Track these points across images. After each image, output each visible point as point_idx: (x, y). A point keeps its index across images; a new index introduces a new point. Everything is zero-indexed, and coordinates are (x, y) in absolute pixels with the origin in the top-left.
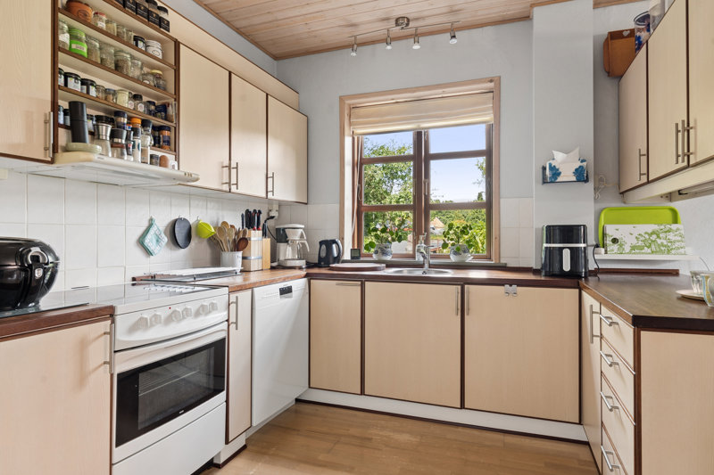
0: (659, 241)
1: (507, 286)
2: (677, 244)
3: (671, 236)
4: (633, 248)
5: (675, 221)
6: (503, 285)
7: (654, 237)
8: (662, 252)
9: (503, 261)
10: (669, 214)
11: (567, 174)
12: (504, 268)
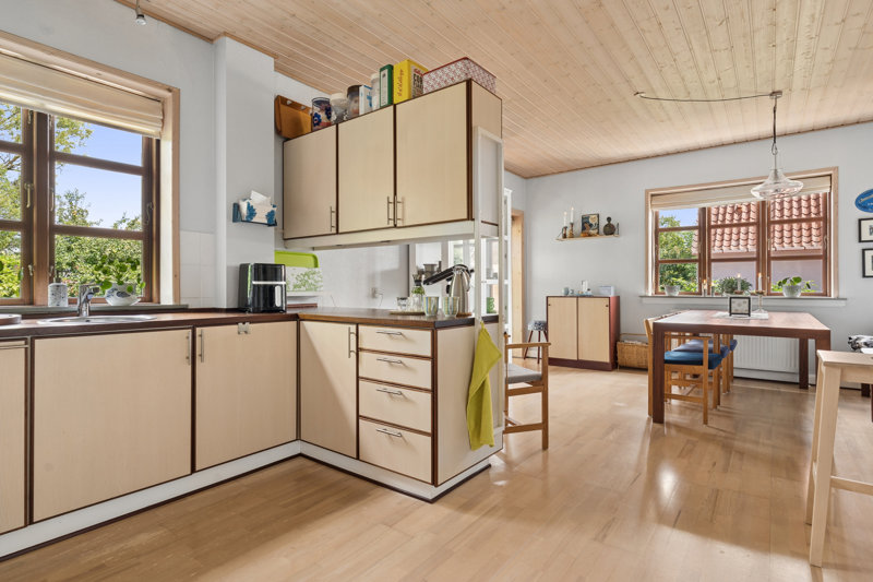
0: (310, 281)
1: (241, 324)
2: (320, 284)
3: (315, 277)
4: (295, 287)
5: (316, 266)
6: (237, 323)
7: (306, 278)
8: (311, 290)
9: (183, 302)
10: (312, 260)
11: (261, 217)
12: (185, 310)
